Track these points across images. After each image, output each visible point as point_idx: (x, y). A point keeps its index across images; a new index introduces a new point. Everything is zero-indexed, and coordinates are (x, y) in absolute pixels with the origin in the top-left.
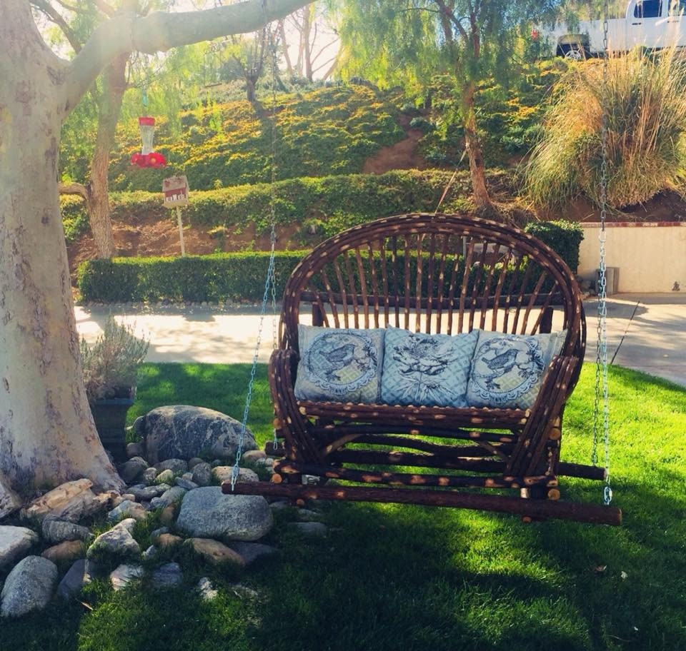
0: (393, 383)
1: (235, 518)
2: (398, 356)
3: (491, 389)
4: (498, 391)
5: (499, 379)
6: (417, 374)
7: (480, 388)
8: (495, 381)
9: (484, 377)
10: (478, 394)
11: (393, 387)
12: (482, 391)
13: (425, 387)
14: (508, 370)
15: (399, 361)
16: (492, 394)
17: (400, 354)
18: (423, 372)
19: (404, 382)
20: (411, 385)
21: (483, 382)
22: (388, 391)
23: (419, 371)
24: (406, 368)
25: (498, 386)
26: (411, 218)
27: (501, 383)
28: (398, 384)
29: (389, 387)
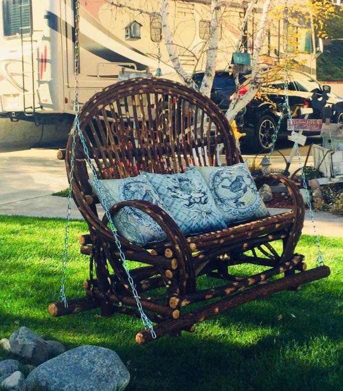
0: (185, 216)
1: (118, 372)
2: (173, 194)
3: (239, 207)
4: (244, 207)
5: (242, 198)
6: (196, 205)
7: (231, 208)
8: (240, 200)
9: (232, 199)
10: (230, 212)
11: (185, 219)
12: (233, 209)
13: (205, 215)
14: (245, 191)
15: (178, 198)
16: (240, 210)
17: (174, 192)
18: (199, 203)
19: (192, 213)
20: (196, 214)
21: (232, 203)
22: (183, 223)
23: (196, 202)
24: (187, 202)
25: (243, 203)
26: (138, 81)
27: (245, 201)
28: (188, 216)
29: (182, 220)
